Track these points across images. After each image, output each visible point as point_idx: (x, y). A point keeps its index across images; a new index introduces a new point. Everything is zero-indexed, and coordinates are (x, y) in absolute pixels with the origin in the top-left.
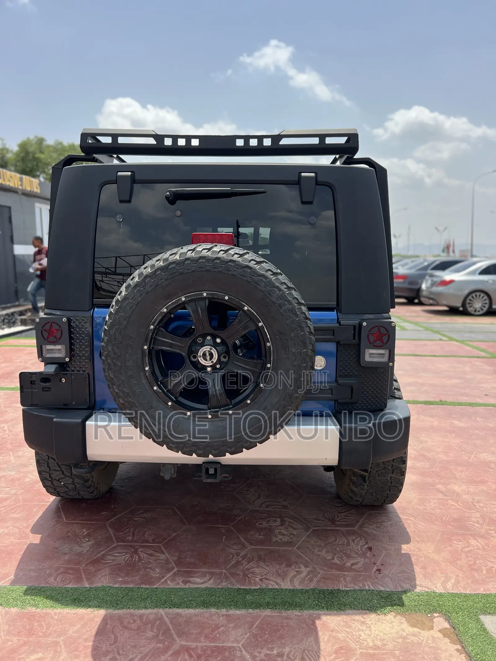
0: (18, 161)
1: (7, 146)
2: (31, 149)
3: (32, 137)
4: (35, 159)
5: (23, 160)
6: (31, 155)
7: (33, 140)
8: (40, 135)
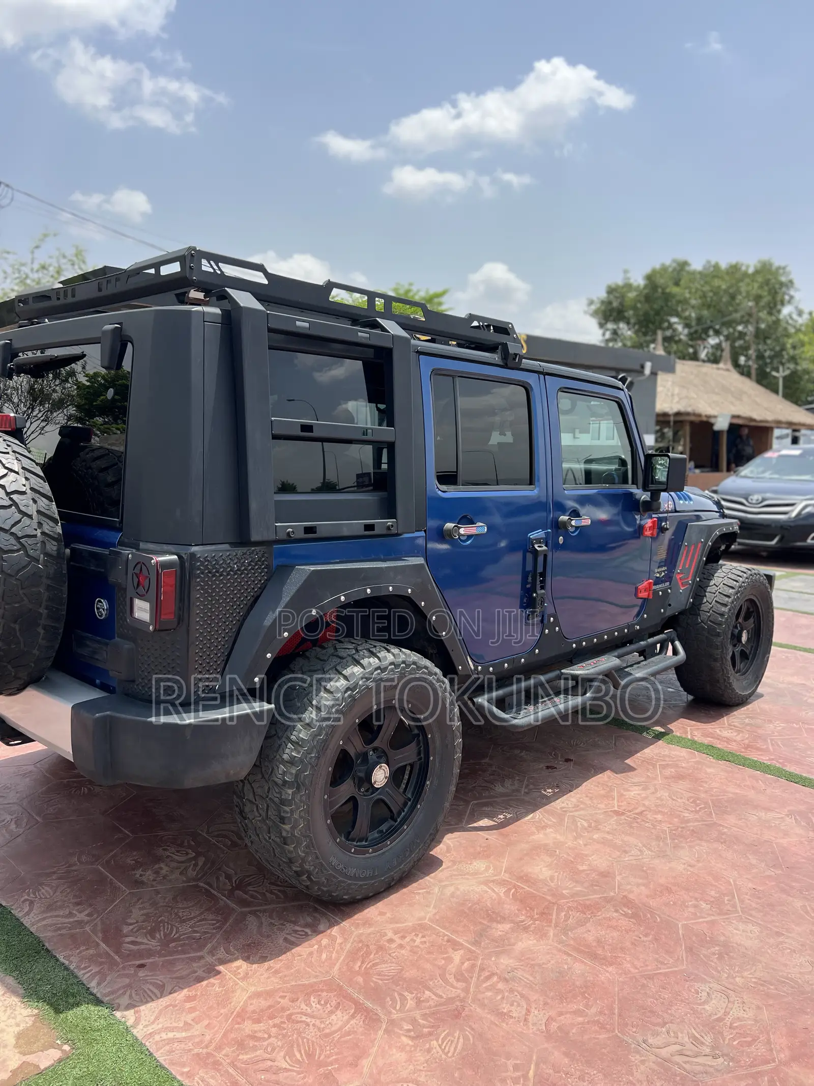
0: (640, 301)
1: (632, 281)
2: (661, 281)
3: (668, 262)
4: (667, 297)
5: (648, 299)
6: (660, 290)
7: (670, 266)
8: (681, 257)
